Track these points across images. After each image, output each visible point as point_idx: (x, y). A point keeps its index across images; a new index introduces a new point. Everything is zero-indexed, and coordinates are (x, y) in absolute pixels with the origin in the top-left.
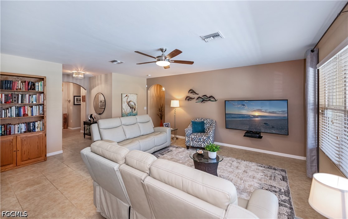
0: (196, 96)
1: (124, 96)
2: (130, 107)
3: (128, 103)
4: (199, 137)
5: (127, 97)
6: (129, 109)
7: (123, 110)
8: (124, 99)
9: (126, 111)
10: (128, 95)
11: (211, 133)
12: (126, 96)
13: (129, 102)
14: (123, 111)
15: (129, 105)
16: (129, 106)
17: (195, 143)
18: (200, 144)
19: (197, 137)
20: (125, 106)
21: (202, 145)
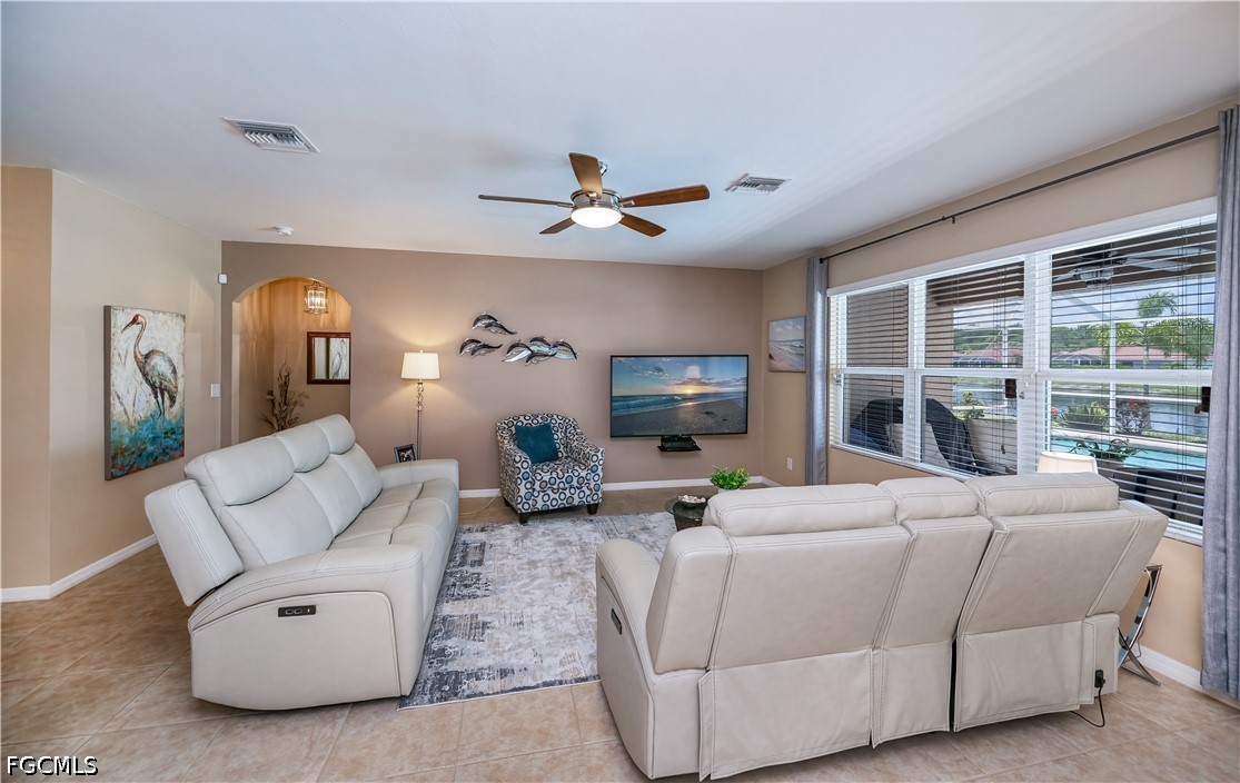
0: (507, 340)
1: (120, 319)
2: (153, 386)
3: (143, 362)
4: (566, 475)
5: (136, 329)
6: (143, 398)
7: (114, 401)
8: (123, 342)
9: (130, 411)
10: (145, 316)
11: (599, 454)
12: (135, 321)
13: (147, 356)
14: (117, 409)
15: (145, 375)
16: (147, 380)
17: (552, 496)
18: (568, 495)
19: (561, 476)
20: (126, 379)
21: (575, 496)
